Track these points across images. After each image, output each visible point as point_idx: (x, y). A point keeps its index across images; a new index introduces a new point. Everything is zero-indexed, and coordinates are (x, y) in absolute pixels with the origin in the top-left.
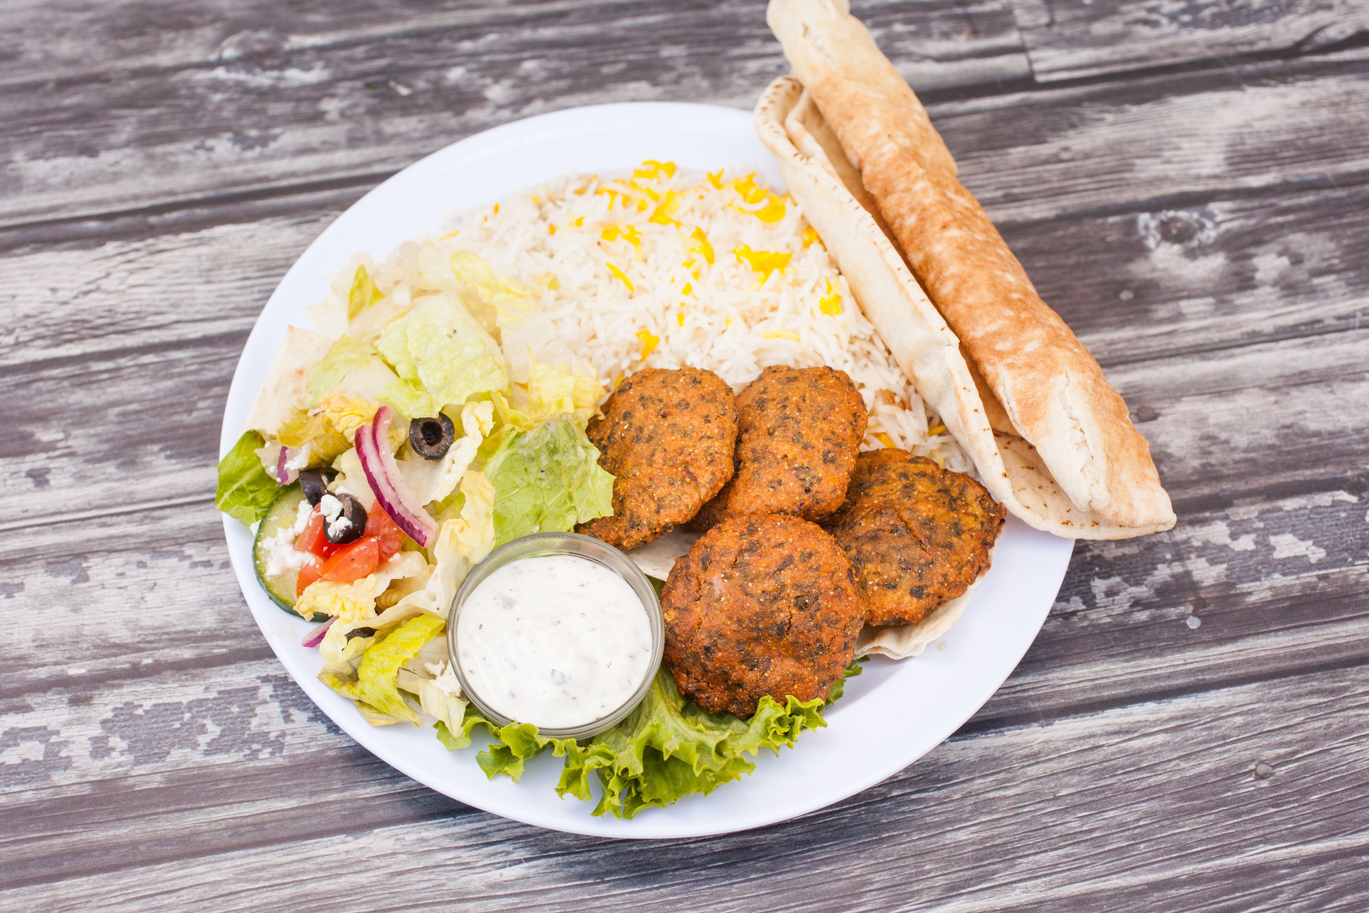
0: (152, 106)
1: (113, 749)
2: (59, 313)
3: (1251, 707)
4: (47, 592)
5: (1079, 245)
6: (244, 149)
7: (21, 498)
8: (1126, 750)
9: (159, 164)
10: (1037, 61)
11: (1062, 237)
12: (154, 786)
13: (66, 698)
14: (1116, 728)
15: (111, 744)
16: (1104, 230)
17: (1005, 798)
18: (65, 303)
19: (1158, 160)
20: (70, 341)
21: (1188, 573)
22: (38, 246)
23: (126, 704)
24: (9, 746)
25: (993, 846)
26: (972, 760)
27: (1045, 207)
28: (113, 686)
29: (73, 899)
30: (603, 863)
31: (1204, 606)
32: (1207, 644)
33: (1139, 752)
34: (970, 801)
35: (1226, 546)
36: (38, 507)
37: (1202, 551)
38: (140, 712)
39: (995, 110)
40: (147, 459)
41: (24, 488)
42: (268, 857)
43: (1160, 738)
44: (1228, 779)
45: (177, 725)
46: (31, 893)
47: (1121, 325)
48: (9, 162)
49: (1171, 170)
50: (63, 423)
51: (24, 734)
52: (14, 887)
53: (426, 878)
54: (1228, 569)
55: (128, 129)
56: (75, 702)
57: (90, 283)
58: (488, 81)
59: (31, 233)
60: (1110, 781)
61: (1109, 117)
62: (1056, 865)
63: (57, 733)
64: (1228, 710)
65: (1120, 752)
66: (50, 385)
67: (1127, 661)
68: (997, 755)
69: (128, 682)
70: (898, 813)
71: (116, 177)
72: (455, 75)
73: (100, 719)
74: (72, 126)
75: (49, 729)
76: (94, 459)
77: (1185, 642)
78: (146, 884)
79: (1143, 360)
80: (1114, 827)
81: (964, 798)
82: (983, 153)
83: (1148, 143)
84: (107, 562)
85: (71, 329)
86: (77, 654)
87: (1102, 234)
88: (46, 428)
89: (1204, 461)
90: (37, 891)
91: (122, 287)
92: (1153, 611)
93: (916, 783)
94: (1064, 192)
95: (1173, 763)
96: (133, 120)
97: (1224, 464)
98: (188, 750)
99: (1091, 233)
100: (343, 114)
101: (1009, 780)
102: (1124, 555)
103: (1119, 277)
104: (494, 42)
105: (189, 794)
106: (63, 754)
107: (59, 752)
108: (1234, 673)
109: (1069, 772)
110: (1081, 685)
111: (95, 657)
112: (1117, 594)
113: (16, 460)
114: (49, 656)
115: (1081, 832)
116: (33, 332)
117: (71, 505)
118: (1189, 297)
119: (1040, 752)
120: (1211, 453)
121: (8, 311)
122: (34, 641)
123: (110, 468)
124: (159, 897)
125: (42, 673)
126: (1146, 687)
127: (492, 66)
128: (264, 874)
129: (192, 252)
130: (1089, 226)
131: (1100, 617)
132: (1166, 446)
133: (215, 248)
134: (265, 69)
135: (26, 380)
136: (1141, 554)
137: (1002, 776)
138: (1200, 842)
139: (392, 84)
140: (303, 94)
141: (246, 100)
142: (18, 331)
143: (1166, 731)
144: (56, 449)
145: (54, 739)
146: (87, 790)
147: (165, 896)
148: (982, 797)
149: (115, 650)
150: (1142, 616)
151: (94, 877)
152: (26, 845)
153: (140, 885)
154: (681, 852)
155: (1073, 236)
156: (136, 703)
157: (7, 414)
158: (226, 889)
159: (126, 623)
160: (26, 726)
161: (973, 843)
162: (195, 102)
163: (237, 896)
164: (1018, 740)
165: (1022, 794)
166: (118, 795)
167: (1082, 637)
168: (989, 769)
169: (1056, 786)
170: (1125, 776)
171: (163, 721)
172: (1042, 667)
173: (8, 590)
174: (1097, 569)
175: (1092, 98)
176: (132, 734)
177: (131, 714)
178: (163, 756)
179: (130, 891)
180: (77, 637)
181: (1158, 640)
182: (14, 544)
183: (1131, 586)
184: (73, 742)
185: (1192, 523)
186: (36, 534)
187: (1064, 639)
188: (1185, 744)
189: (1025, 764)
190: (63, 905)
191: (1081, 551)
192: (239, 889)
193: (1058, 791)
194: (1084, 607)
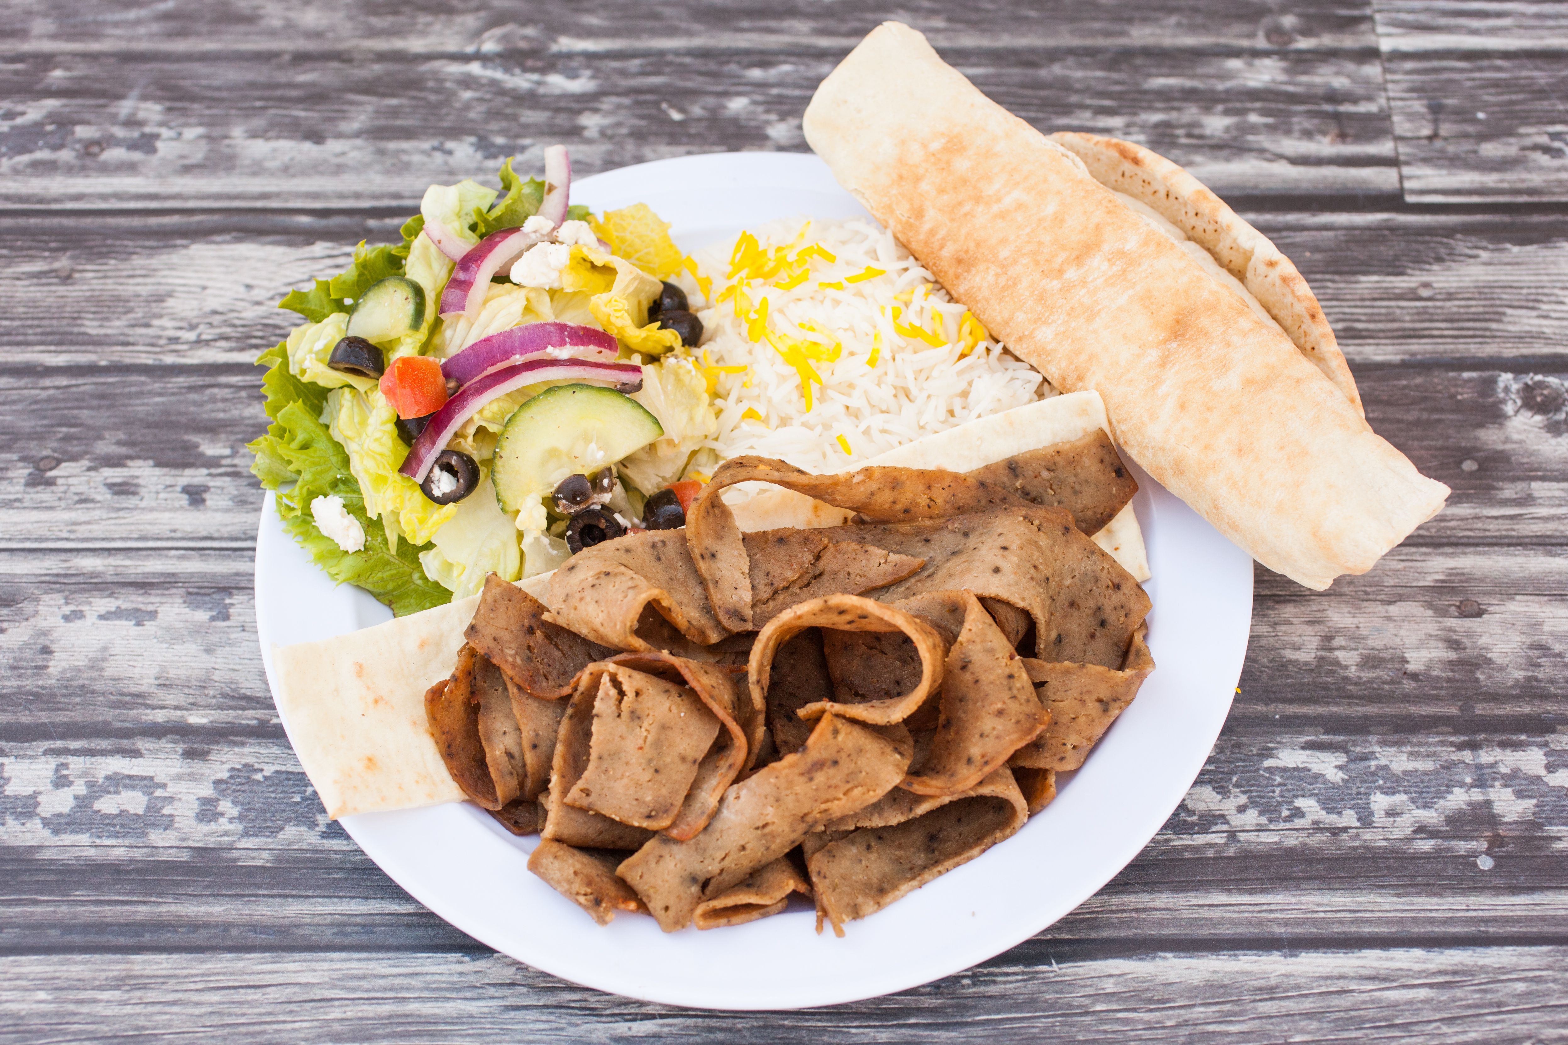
0: (393, 96)
1: (222, 814)
2: (250, 314)
3: (1538, 973)
4: (181, 625)
5: (1424, 399)
6: (487, 157)
7: (171, 515)
8: (1380, 1000)
9: (389, 162)
10: (1409, 178)
11: (1405, 387)
12: (260, 863)
13: (180, 748)
14: (1372, 973)
15: (220, 809)
16: (1456, 386)
17: (1227, 1034)
18: (258, 303)
19: (1534, 313)
20: (256, 347)
21: (1488, 803)
22: (241, 235)
23: (246, 765)
24: (109, 792)
26: (1196, 983)
27: (1390, 348)
28: (235, 744)
29: (148, 977)
30: (747, 1034)
31: (1501, 846)
32: (1498, 891)
33: (1394, 1005)
34: (1185, 1031)
35: (1539, 778)
36: (189, 529)
37: (1510, 779)
38: (259, 777)
39: (1352, 229)
41: (177, 504)
42: (372, 965)
43: (1423, 993)
45: (297, 798)
46: (103, 962)
47: (1458, 500)
48: (226, 137)
49: (1548, 327)
50: (233, 438)
51: (127, 781)
52: (86, 953)
53: (544, 1018)
54: (1537, 806)
55: (363, 117)
56: (189, 754)
57: (290, 284)
58: (773, 117)
59: (235, 219)
60: (1354, 1035)
61: (1484, 255)
63: (164, 786)
64: (1510, 973)
65: (1373, 1001)
66: (226, 393)
67: (1399, 895)
68: (1226, 982)
69: (252, 741)
70: (1098, 1031)
71: (339, 169)
72: (737, 105)
73: (213, 778)
74: (301, 106)
75: (156, 780)
77: (1471, 884)
78: (232, 974)
79: (1477, 545)
81: (1178, 1026)
82: (1327, 277)
83: (1525, 291)
85: (260, 334)
86: (202, 701)
87: (1453, 390)
88: (212, 441)
89: (1530, 674)
90: (110, 962)
92: (1440, 841)
93: (1126, 1000)
94: (1416, 335)
95: (1434, 1025)
96: (370, 108)
97: (1552, 681)
98: (304, 829)
99: (1440, 387)
100: (603, 133)
101: (1235, 1014)
102: (1416, 771)
103: (1464, 444)
104: (787, 74)
105: (297, 879)
106: (166, 811)
107: (163, 807)
108: (1524, 930)
109: (1309, 1015)
110: (1339, 915)
111: (221, 708)
112: (1399, 814)
113: (174, 472)
114: (171, 698)
116: (218, 331)
117: (225, 531)
118: (1543, 479)
119: (1277, 987)
120: (1539, 666)
121: (195, 304)
122: (157, 678)
124: (242, 991)
125: (160, 717)
126: (1416, 930)
127: (780, 100)
128: (365, 984)
130: (1438, 378)
131: (1374, 838)
132: (1488, 649)
134: (525, 70)
135: (201, 383)
136: (1436, 772)
137: (1227, 1007)
139: (664, 106)
140: (562, 104)
141: (499, 101)
142: (202, 328)
143: (1431, 986)
144: (220, 466)
145: (159, 793)
146: (184, 856)
147: (249, 991)
148: (1199, 1028)
149: (244, 703)
150: (1426, 845)
151: (175, 956)
152: (107, 908)
153: (224, 974)
154: (840, 1037)
155: (1418, 386)
156: (257, 766)
157: (173, 418)
158: (318, 994)
160: (132, 773)
162: (442, 97)
163: (330, 1004)
164: (1254, 968)
165: (1248, 1033)
166: (218, 867)
167: (1350, 859)
168: (1213, 997)
169: (1289, 1030)
170: (1373, 1031)
171: (283, 792)
172: (1297, 887)
173: (140, 617)
174: (1381, 782)
175: (1468, 230)
176: (246, 801)
177: (249, 778)
178: (275, 831)
179: (212, 978)
180: (204, 682)
181: (1439, 876)
182: (154, 566)
183: (1417, 807)
184: (180, 799)
185: (1503, 745)
186: (181, 558)
187: (1328, 859)
188: (1452, 1005)
189: (1258, 998)
190: (135, 982)
191: (1364, 758)
192: (333, 996)
193: (1291, 1036)
194: (1358, 824)
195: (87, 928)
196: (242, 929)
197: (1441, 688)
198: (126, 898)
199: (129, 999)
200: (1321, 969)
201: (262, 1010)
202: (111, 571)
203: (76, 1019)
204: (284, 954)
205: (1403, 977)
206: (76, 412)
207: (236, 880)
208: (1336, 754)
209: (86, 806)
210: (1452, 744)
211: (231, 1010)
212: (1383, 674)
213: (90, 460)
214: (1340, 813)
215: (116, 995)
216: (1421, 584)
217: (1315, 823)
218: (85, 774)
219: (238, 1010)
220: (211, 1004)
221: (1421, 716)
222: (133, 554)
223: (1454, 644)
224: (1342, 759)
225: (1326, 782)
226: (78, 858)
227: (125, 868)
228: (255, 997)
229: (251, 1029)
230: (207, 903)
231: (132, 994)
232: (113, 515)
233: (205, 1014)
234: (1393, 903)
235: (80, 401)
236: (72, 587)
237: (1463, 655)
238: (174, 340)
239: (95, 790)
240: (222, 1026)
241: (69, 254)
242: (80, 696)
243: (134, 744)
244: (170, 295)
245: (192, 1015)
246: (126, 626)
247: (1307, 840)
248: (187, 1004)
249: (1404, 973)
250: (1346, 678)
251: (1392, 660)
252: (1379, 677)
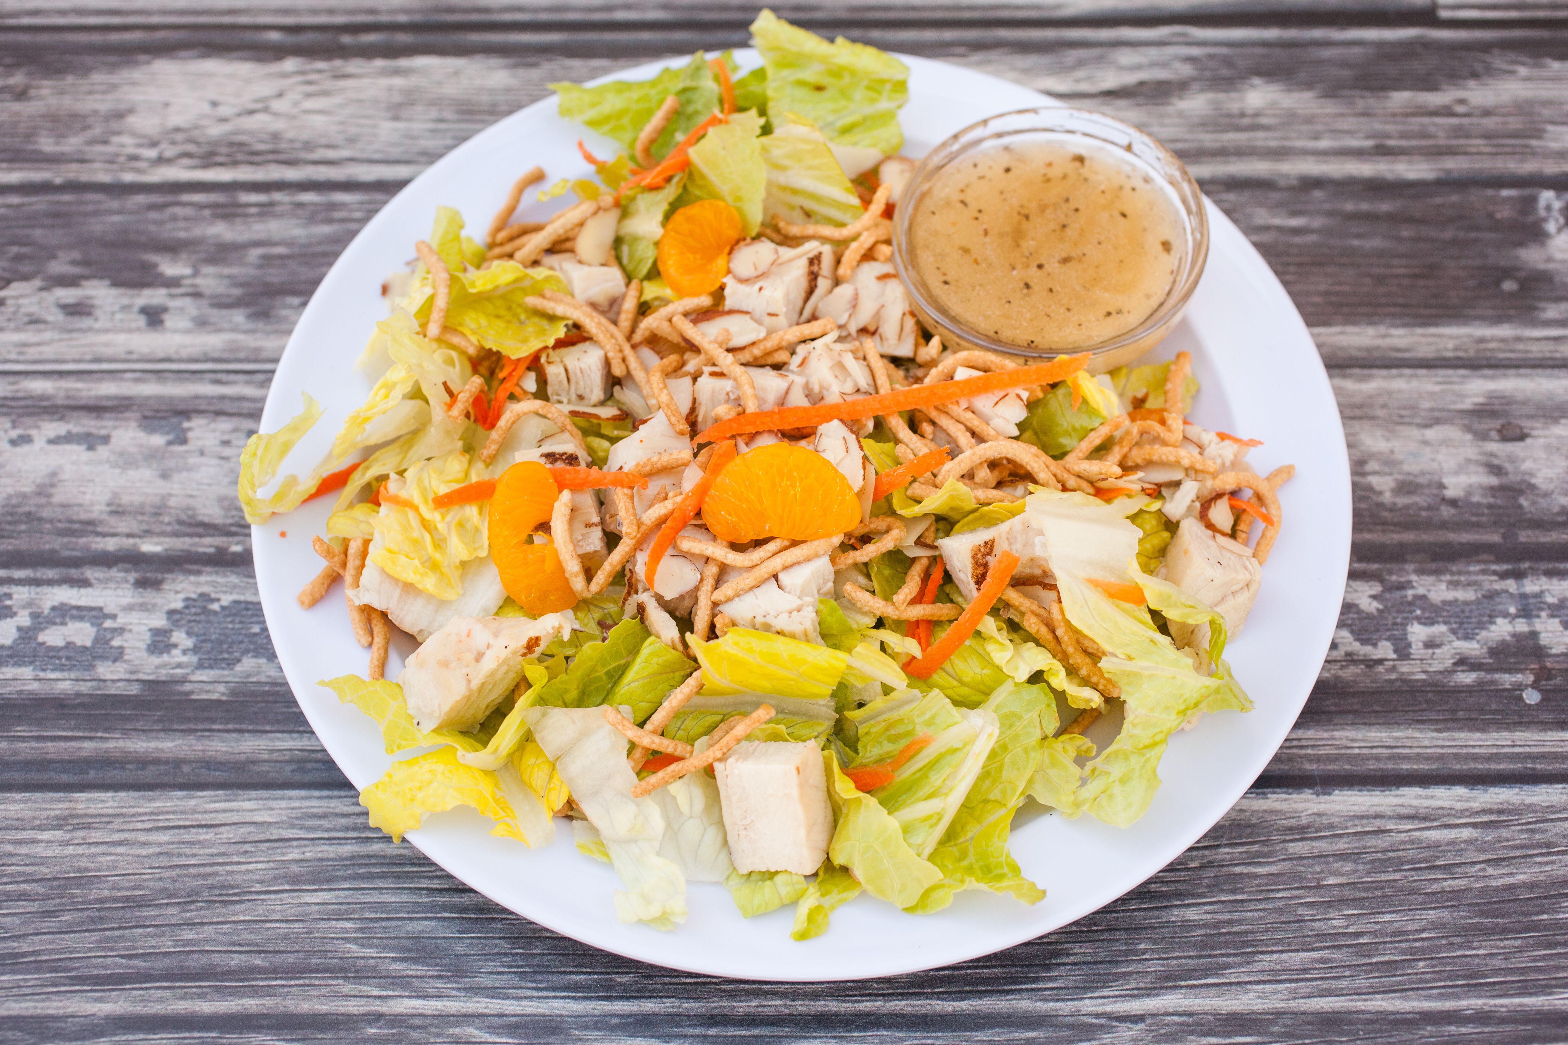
1: (175, 646)
2: (215, 131)
4: (136, 450)
5: (1460, 218)
7: (128, 336)
8: (1420, 841)
11: (1439, 206)
12: (215, 696)
13: (132, 577)
14: (1412, 812)
15: (173, 640)
16: (1494, 204)
17: (1255, 876)
20: (221, 164)
21: (1534, 635)
22: (206, 50)
23: (202, 595)
24: (55, 624)
25: (1230, 933)
27: (1424, 166)
28: (191, 572)
29: (92, 816)
31: (1549, 678)
32: (1546, 726)
33: (1435, 846)
34: (1210, 873)
36: (145, 350)
37: (1557, 609)
38: (215, 607)
39: (1380, 44)
40: (284, 312)
41: (134, 325)
42: (333, 803)
43: (1466, 833)
44: (1545, 898)
46: (44, 801)
47: (1498, 320)
50: (194, 257)
51: (74, 612)
52: (26, 791)
56: (142, 584)
57: (258, 101)
59: (200, 36)
60: (1392, 877)
61: (1523, 71)
62: (1306, 970)
63: (114, 617)
64: (1560, 811)
65: (1412, 842)
66: (189, 211)
67: (1439, 731)
68: (1254, 821)
69: (208, 569)
73: (166, 608)
75: (106, 611)
76: (221, 303)
77: (1516, 719)
79: (1518, 367)
80: (1388, 935)
81: (1202, 867)
82: (1357, 92)
84: (213, 426)
85: (225, 151)
86: (156, 528)
87: (1491, 208)
88: (173, 260)
90: (53, 800)
91: (294, 111)
92: (1482, 674)
94: (1451, 152)
95: (1478, 867)
98: (262, 661)
99: (1477, 206)
102: (1456, 600)
103: (1504, 263)
105: (255, 713)
106: (116, 643)
107: (112, 639)
109: (1343, 857)
110: (1375, 751)
111: (176, 534)
112: (1439, 646)
113: (131, 292)
114: (123, 525)
115: (1345, 934)
116: (181, 148)
117: (184, 353)
119: (1308, 826)
121: (157, 121)
122: (109, 505)
123: (239, 317)
124: (193, 830)
125: (111, 545)
126: (1458, 767)
128: (325, 823)
129: (384, 82)
130: (1475, 197)
131: (1413, 671)
132: (1532, 474)
133: (411, 81)
135: (162, 202)
136: (1478, 602)
137: (1255, 848)
138: (1497, 971)
142: (164, 146)
143: (1475, 825)
144: (180, 286)
145: (108, 624)
146: (134, 690)
147: (201, 830)
149: (201, 530)
150: (1467, 678)
151: (122, 794)
152: (50, 744)
153: (174, 812)
155: (1453, 205)
156: (213, 595)
157: (131, 237)
158: (275, 834)
159: (221, 499)
160: (80, 603)
161: (1205, 926)
163: (287, 844)
164: (1284, 806)
165: (1278, 874)
166: (169, 701)
167: (1386, 692)
168: (1240, 837)
169: (1322, 872)
170: (1413, 873)
171: (241, 622)
172: (1330, 722)
173: (91, 441)
174: (1418, 612)
175: (1506, 46)
176: (202, 631)
177: (205, 608)
178: (232, 663)
179: (161, 817)
180: (159, 508)
181: (1482, 711)
182: (108, 389)
183: (1458, 639)
184: (130, 631)
185: (1549, 574)
186: (137, 381)
187: (1363, 692)
188: (1497, 845)
189: (1288, 838)
190: (78, 821)
191: (1402, 587)
192: (291, 836)
193: (1324, 879)
194: (1394, 656)
195: (27, 765)
196: (194, 765)
197: (1483, 515)
198: (70, 734)
199: (71, 839)
200: (1356, 808)
201: (215, 851)
202: (62, 394)
203: (13, 860)
204: (240, 792)
205: (1444, 816)
206: (27, 231)
207: (190, 714)
208: (1371, 583)
209: (30, 638)
210: (1495, 573)
211: (181, 851)
212: (1418, 499)
213: (44, 280)
214: (1375, 645)
215: (58, 834)
216: (1460, 406)
217: (1348, 654)
218: (29, 604)
219: (188, 851)
220: (160, 844)
221: (1461, 544)
222: (86, 376)
223: (1496, 470)
224: (1377, 588)
225: (1359, 611)
226: (20, 692)
227: (70, 702)
228: (207, 837)
229: (202, 870)
230: (158, 738)
231: (74, 834)
232: (66, 336)
233: (153, 855)
234: (1433, 738)
235: (33, 220)
236: (20, 411)
237: (1505, 480)
238: (135, 158)
239: (40, 621)
240: (171, 867)
241: (25, 69)
242: (26, 523)
243: (82, 573)
244: (131, 111)
245: (138, 856)
246: (77, 451)
247: (1340, 673)
248: (134, 844)
249: (1445, 812)
250: (1380, 505)
251: (1429, 485)
252: (1416, 504)
